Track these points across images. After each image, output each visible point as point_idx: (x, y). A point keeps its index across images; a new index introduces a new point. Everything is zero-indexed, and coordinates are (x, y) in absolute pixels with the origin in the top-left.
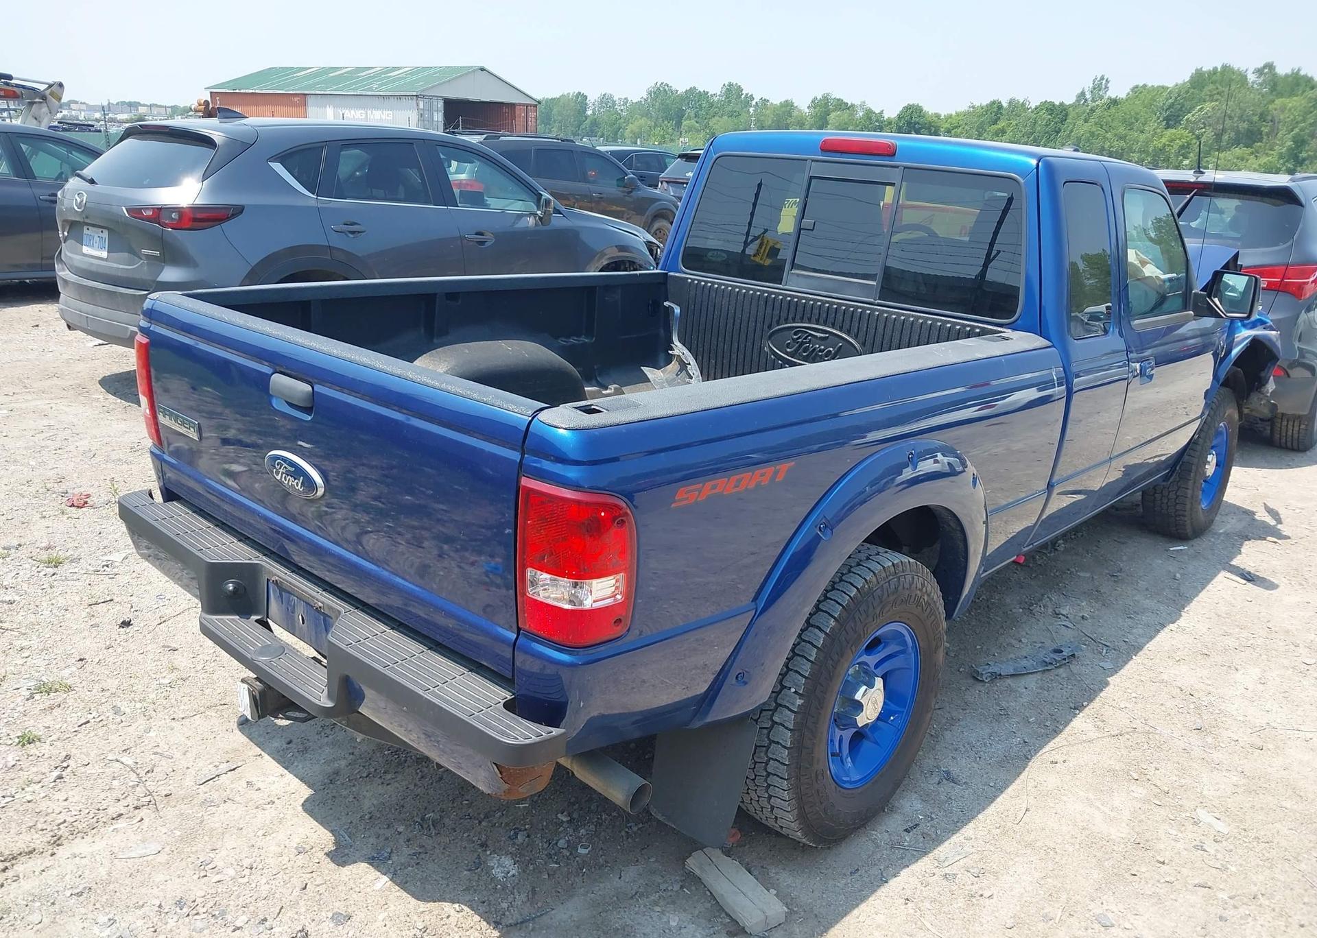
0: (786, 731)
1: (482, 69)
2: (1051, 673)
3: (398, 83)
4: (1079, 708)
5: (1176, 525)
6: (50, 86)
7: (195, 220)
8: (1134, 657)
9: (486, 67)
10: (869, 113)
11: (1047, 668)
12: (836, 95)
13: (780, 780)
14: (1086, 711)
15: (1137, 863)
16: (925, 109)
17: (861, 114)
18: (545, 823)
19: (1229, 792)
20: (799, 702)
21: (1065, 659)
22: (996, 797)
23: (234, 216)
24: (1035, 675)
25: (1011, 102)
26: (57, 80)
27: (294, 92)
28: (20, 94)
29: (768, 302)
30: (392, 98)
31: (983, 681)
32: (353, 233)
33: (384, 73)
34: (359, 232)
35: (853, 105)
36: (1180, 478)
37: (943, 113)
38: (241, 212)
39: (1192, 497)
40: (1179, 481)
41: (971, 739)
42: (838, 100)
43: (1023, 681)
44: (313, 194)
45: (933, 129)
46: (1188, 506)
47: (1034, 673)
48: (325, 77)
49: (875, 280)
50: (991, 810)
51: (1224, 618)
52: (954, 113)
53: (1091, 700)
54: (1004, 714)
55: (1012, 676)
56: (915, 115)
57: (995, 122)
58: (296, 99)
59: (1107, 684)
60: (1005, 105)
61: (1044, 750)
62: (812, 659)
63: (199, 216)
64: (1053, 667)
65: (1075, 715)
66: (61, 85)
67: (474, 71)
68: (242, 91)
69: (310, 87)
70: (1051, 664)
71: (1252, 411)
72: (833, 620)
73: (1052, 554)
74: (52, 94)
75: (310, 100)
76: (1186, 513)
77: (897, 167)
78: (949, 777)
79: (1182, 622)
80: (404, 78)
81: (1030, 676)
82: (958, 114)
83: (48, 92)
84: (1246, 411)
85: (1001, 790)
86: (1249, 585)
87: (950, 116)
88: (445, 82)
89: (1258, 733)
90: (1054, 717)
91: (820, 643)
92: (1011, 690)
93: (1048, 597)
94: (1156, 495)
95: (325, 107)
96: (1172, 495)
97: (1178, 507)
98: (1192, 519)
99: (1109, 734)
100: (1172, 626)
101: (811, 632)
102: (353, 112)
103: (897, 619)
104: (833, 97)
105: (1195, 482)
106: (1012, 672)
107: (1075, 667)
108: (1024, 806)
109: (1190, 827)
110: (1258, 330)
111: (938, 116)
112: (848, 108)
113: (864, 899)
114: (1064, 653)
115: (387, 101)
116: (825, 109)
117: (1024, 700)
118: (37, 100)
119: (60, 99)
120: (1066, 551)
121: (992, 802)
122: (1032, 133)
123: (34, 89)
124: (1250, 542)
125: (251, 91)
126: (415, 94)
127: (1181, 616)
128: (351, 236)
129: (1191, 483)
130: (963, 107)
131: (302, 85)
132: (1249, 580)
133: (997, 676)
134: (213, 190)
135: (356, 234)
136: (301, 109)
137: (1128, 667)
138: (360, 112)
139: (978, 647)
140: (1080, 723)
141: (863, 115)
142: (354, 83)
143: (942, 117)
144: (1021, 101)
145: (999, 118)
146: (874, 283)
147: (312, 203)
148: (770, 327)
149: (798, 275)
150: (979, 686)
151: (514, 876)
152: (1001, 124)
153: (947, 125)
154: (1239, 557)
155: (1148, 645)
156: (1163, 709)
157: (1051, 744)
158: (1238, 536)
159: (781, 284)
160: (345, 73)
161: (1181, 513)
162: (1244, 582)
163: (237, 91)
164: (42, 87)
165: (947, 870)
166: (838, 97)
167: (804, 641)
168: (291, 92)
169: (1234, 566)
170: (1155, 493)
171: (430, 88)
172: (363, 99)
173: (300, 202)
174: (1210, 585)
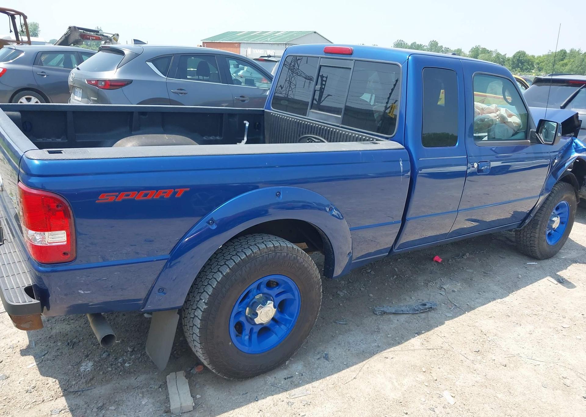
0: (198, 320)
1: (315, 33)
2: (417, 315)
3: (278, 38)
4: (419, 333)
5: (531, 252)
6: (114, 35)
7: (111, 85)
8: (467, 313)
9: (317, 32)
10: (498, 55)
11: (415, 312)
12: (483, 46)
13: (197, 344)
14: (422, 336)
15: (393, 412)
16: (527, 53)
17: (494, 55)
18: (120, 351)
19: (470, 385)
20: (205, 307)
21: (426, 309)
22: (343, 369)
23: (127, 84)
24: (407, 315)
25: (571, 51)
26: (117, 33)
27: (235, 42)
28: (101, 38)
29: (298, 124)
30: (275, 45)
31: (376, 314)
32: (182, 93)
33: (273, 34)
34: (184, 93)
35: (491, 51)
36: (532, 227)
37: (536, 55)
38: (131, 83)
39: (539, 238)
40: (531, 229)
41: (351, 341)
42: (484, 48)
43: (398, 317)
44: (165, 76)
45: (530, 63)
46: (536, 243)
47: (407, 314)
48: (249, 35)
49: (340, 115)
50: (335, 376)
51: (533, 299)
52: (542, 55)
53: (429, 330)
54: (378, 331)
55: (394, 313)
56: (522, 56)
57: (562, 60)
58: (236, 45)
59: (443, 323)
60: (568, 51)
61: (385, 351)
62: (214, 287)
63: (112, 84)
64: (419, 312)
65: (414, 337)
66: (118, 35)
67: (311, 33)
68: (215, 42)
69: (242, 40)
70: (417, 310)
71: (583, 196)
72: (228, 269)
73: (459, 260)
74: (114, 39)
75: (242, 45)
76: (535, 246)
77: (352, 60)
78: (326, 357)
79: (507, 299)
80: (281, 36)
81: (405, 315)
82: (544, 56)
83: (112, 38)
84: (581, 196)
85: (348, 366)
86: (559, 285)
87: (540, 57)
88: (298, 38)
89: (509, 358)
90: (403, 336)
91: (219, 280)
92: (389, 320)
93: (440, 279)
94: (521, 235)
95: (248, 48)
96: (528, 236)
97: (531, 242)
98: (539, 249)
99: (426, 348)
100: (499, 300)
101: (217, 274)
102: (259, 50)
103: (278, 273)
104: (481, 47)
105: (540, 230)
106: (393, 311)
107: (431, 314)
108: (354, 376)
109: (435, 398)
110: (583, 154)
111: (533, 56)
112: (489, 53)
113: (239, 407)
114: (426, 306)
115: (273, 46)
116: (476, 52)
117: (392, 326)
118: (108, 41)
119: (117, 41)
120: (468, 259)
121: (339, 372)
122: (580, 66)
123: (107, 37)
124: (576, 264)
125: (218, 42)
126: (285, 43)
127: (508, 295)
128: (181, 95)
129: (537, 230)
130: (546, 53)
131: (239, 39)
132: (560, 282)
133: (384, 313)
134: (122, 73)
135: (183, 94)
136: (238, 49)
137: (461, 317)
138: (262, 50)
139: (387, 298)
140: (416, 342)
141: (495, 56)
142: (260, 38)
143: (536, 57)
144: (577, 50)
145: (565, 58)
146: (340, 116)
147: (164, 80)
148: (299, 136)
149: (313, 112)
150: (374, 317)
151: (88, 371)
152: (565, 61)
153: (537, 61)
154: (564, 271)
155: (479, 308)
156: (465, 339)
157: (392, 349)
158: (571, 261)
159: (306, 116)
160: (258, 34)
161: (533, 245)
162: (556, 282)
163: (213, 41)
164: (111, 36)
165: (291, 400)
166: (483, 47)
167: (215, 278)
168: (234, 42)
169: (558, 275)
170: (520, 234)
171: (292, 40)
172: (263, 45)
173: (157, 79)
174: (536, 283)
